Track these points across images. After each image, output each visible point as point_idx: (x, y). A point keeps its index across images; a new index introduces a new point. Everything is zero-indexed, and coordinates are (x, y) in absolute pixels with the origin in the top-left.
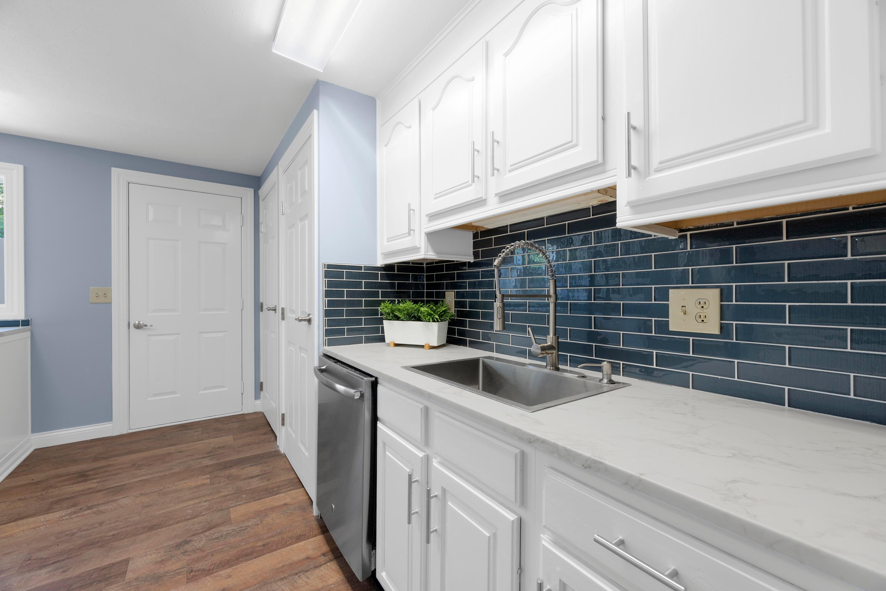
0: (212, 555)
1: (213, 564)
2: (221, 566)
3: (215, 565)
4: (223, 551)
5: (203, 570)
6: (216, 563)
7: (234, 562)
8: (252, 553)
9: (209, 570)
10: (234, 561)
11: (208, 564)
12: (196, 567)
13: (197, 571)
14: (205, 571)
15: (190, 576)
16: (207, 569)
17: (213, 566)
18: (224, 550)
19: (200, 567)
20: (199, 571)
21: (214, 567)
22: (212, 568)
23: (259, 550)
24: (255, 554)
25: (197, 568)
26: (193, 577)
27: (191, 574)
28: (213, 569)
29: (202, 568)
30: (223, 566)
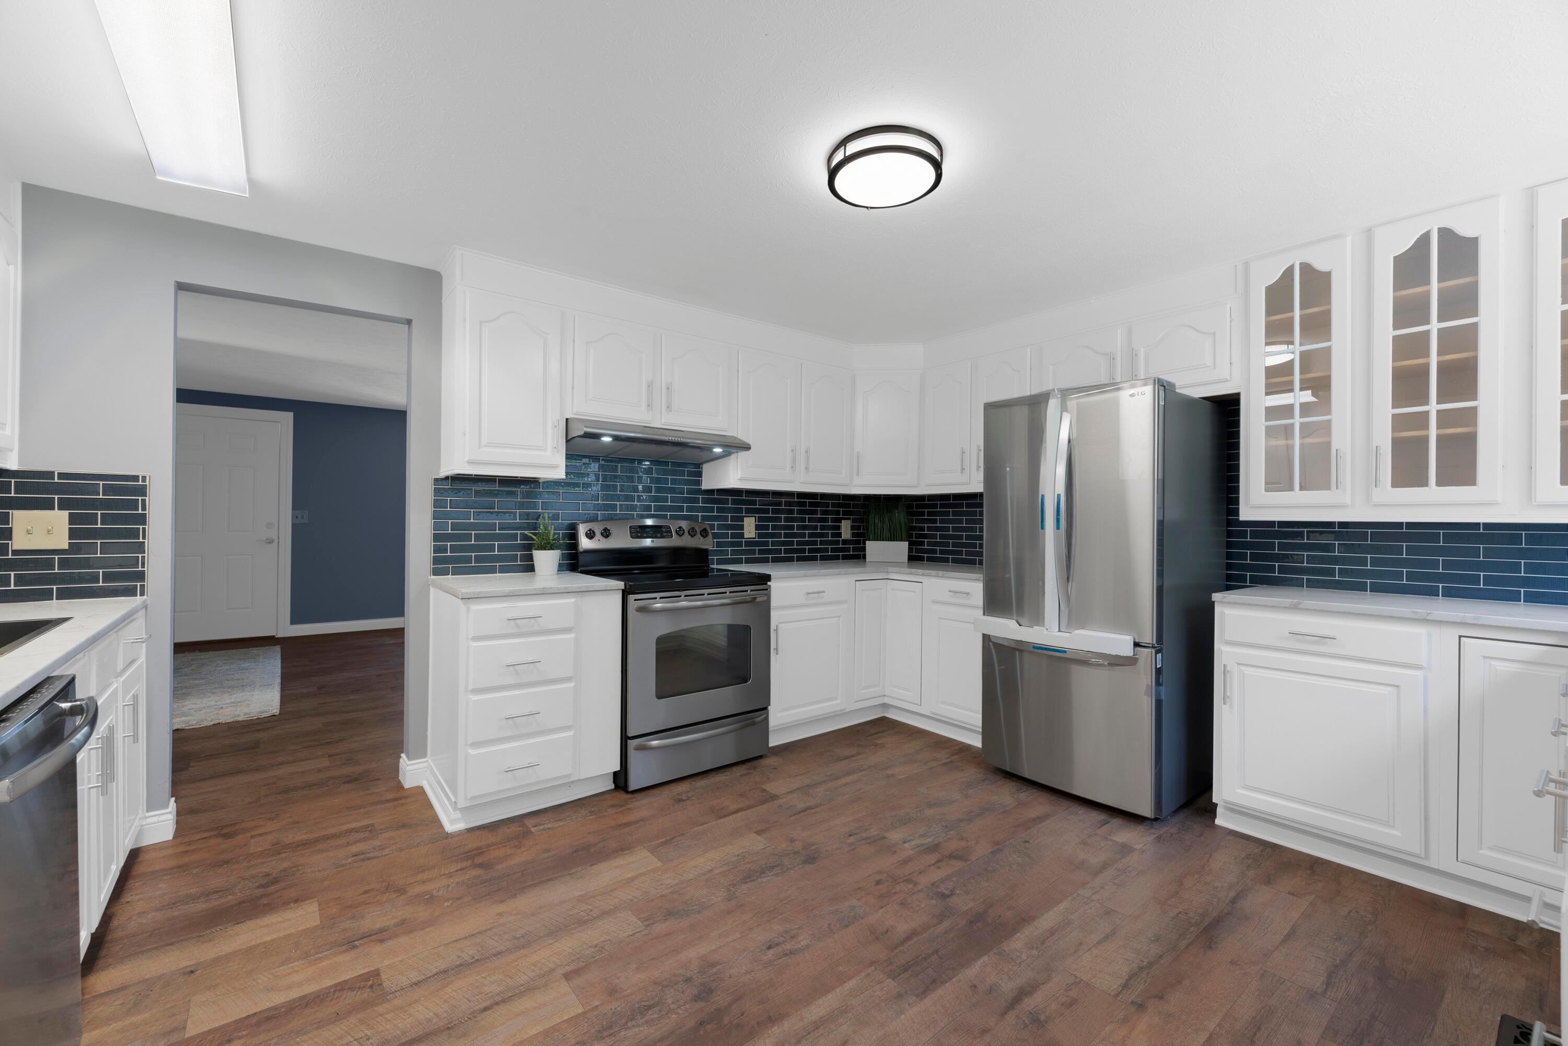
0: (337, 1014)
1: (336, 999)
2: (322, 996)
3: (333, 999)
4: (317, 1023)
5: (351, 989)
6: (331, 1000)
7: (297, 1004)
8: (259, 1024)
9: (342, 990)
10: (296, 1006)
11: (344, 999)
12: (365, 993)
13: (364, 987)
14: (348, 989)
15: (373, 980)
16: (346, 991)
17: (335, 997)
18: (315, 1026)
19: (359, 993)
20: (359, 988)
21: (334, 995)
22: (336, 994)
23: (242, 1029)
24: (254, 1020)
25: (363, 992)
26: (367, 980)
27: (371, 982)
28: (335, 991)
29: (355, 992)
30: (318, 997)
